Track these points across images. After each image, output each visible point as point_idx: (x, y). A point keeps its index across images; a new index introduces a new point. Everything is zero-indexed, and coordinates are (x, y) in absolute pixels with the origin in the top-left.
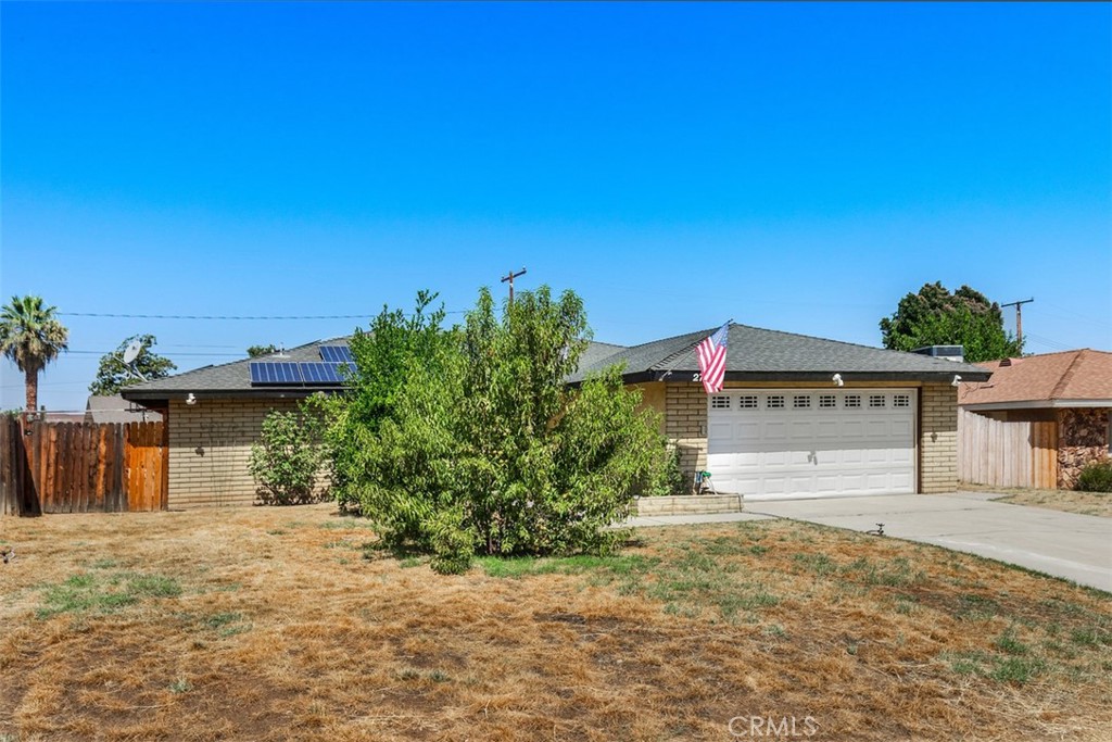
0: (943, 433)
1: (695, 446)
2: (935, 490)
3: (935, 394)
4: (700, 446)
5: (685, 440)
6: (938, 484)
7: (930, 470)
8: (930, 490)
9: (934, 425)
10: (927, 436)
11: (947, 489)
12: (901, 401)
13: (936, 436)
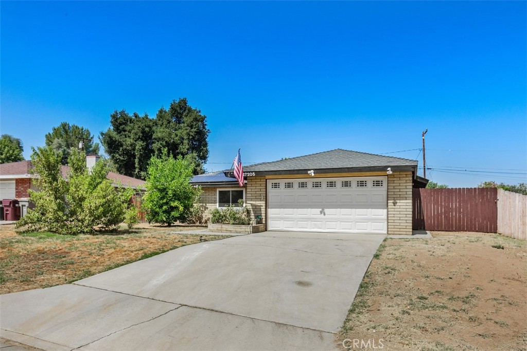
0: (401, 201)
1: (259, 205)
2: (395, 233)
3: (395, 179)
4: (261, 205)
5: (255, 202)
6: (399, 230)
7: (393, 221)
8: (393, 233)
9: (395, 196)
10: (391, 202)
11: (405, 233)
12: (378, 184)
13: (397, 203)
